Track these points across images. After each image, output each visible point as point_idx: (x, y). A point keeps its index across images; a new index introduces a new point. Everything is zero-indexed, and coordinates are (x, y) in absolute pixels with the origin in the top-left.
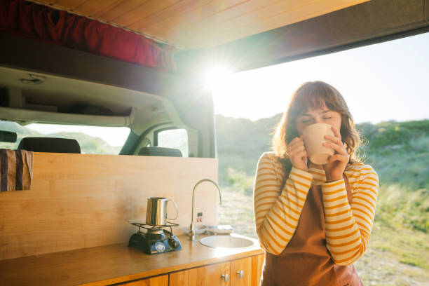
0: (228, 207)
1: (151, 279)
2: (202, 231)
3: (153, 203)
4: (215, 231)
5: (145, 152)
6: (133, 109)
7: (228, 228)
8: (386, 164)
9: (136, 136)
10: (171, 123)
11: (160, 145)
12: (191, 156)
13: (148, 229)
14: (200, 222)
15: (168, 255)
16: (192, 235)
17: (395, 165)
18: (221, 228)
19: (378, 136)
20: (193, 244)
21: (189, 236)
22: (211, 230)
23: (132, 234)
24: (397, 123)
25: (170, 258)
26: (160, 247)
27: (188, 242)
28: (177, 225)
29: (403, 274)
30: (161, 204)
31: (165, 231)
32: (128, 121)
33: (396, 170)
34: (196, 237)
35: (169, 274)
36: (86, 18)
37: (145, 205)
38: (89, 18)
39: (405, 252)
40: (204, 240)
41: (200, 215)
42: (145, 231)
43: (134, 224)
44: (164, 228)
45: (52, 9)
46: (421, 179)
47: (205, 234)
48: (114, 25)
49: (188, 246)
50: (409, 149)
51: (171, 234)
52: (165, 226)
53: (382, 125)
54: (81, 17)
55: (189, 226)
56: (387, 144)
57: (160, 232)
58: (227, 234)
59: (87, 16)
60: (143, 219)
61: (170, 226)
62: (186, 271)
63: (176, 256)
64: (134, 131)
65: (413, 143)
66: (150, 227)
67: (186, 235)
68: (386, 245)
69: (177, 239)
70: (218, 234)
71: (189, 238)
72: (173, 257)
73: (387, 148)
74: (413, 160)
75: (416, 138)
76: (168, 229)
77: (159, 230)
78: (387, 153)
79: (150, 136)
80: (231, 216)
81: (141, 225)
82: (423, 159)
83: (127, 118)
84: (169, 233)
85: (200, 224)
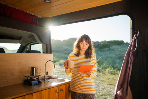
0: (54, 70)
1: (33, 94)
2: (48, 77)
6: (22, 37)
7: (56, 76)
8: (103, 54)
10: (37, 42)
11: (32, 50)
12: (43, 53)
16: (45, 79)
17: (106, 55)
18: (54, 76)
19: (101, 45)
20: (46, 82)
21: (44, 79)
22: (51, 77)
23: (25, 80)
24: (106, 41)
25: (38, 87)
27: (44, 81)
28: (41, 76)
29: (108, 88)
33: (106, 56)
35: (39, 91)
38: (7, 5)
39: (109, 81)
40: (49, 80)
43: (25, 76)
44: (36, 77)
46: (113, 59)
47: (49, 78)
48: (16, 8)
49: (44, 82)
50: (110, 49)
51: (38, 79)
53: (102, 42)
55: (44, 76)
56: (104, 48)
57: (34, 79)
58: (56, 78)
60: (29, 75)
62: (44, 90)
63: (41, 86)
64: (22, 45)
65: (111, 47)
66: (31, 77)
68: (104, 79)
69: (40, 80)
70: (54, 78)
71: (44, 80)
73: (104, 49)
74: (111, 53)
75: (112, 46)
76: (37, 77)
78: (103, 51)
79: (28, 46)
80: (55, 73)
81: (28, 77)
82: (113, 52)
83: (20, 40)
84: (38, 78)
85: (48, 75)
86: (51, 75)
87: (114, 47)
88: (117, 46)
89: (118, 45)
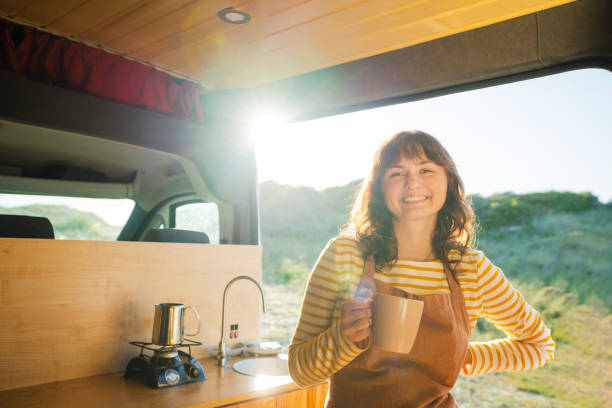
0: (281, 314)
2: (238, 351)
3: (164, 311)
4: (256, 350)
5: (156, 237)
6: (138, 174)
7: (274, 346)
8: (501, 252)
9: (144, 212)
10: (194, 193)
11: (179, 226)
12: (223, 241)
13: (156, 351)
14: (234, 339)
15: (184, 388)
16: (222, 358)
17: (512, 254)
18: (265, 346)
19: (489, 213)
20: (223, 372)
21: (216, 358)
22: (251, 349)
23: (131, 358)
24: (515, 196)
25: (186, 393)
26: (173, 377)
27: (216, 369)
28: (200, 344)
30: (175, 313)
31: (181, 353)
32: (131, 191)
33: (513, 260)
34: (227, 360)
36: (66, 39)
37: (150, 314)
38: (71, 39)
39: (526, 375)
40: (239, 365)
41: (234, 327)
42: (151, 354)
43: (133, 343)
44: (181, 349)
45: (12, 23)
46: (547, 273)
47: (241, 356)
48: (109, 50)
49: (215, 374)
50: (531, 232)
51: (189, 357)
52: (181, 345)
53: (495, 199)
54: (58, 37)
55: (217, 344)
56: (503, 225)
57: (172, 355)
58: (274, 355)
59: (68, 37)
60: (148, 335)
61: (188, 345)
63: (197, 390)
64: (140, 204)
65: (535, 223)
66: (159, 347)
67: (214, 358)
69: (198, 365)
70: (261, 356)
71: (217, 363)
72: (192, 391)
73: (502, 230)
74: (536, 247)
75: (540, 216)
76: (185, 350)
77: (172, 351)
78: (501, 238)
79: (165, 213)
80: (285, 327)
81: (144, 345)
82: (548, 245)
83: (130, 186)
84: (186, 355)
85: (235, 341)
86: (249, 343)
87: (552, 220)
88: (566, 219)
89: (567, 210)
